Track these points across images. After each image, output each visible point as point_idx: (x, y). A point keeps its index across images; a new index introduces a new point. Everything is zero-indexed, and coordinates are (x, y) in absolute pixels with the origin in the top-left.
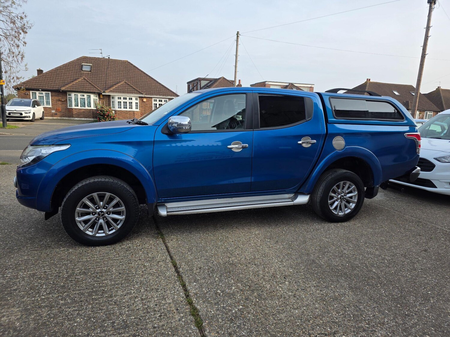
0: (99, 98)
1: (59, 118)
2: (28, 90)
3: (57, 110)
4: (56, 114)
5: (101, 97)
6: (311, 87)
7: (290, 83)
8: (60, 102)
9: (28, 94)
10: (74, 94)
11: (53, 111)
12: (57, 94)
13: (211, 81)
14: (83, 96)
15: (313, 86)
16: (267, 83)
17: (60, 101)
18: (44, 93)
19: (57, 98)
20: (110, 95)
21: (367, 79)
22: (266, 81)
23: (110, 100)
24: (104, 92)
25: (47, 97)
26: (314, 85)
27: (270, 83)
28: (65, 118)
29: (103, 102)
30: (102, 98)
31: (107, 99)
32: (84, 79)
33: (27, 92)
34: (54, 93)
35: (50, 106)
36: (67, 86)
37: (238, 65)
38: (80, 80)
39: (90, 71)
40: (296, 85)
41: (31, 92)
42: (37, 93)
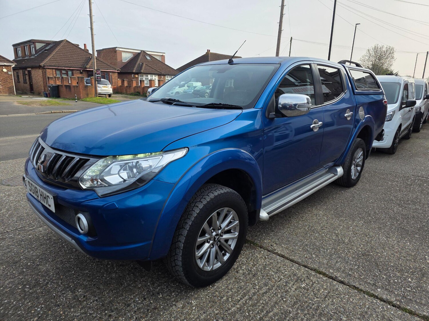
6: (162, 55)
7: (141, 51)
13: (49, 44)
15: (164, 55)
16: (117, 49)
21: (208, 50)
22: (117, 47)
26: (165, 53)
27: (121, 49)
37: (94, 27)
40: (148, 53)
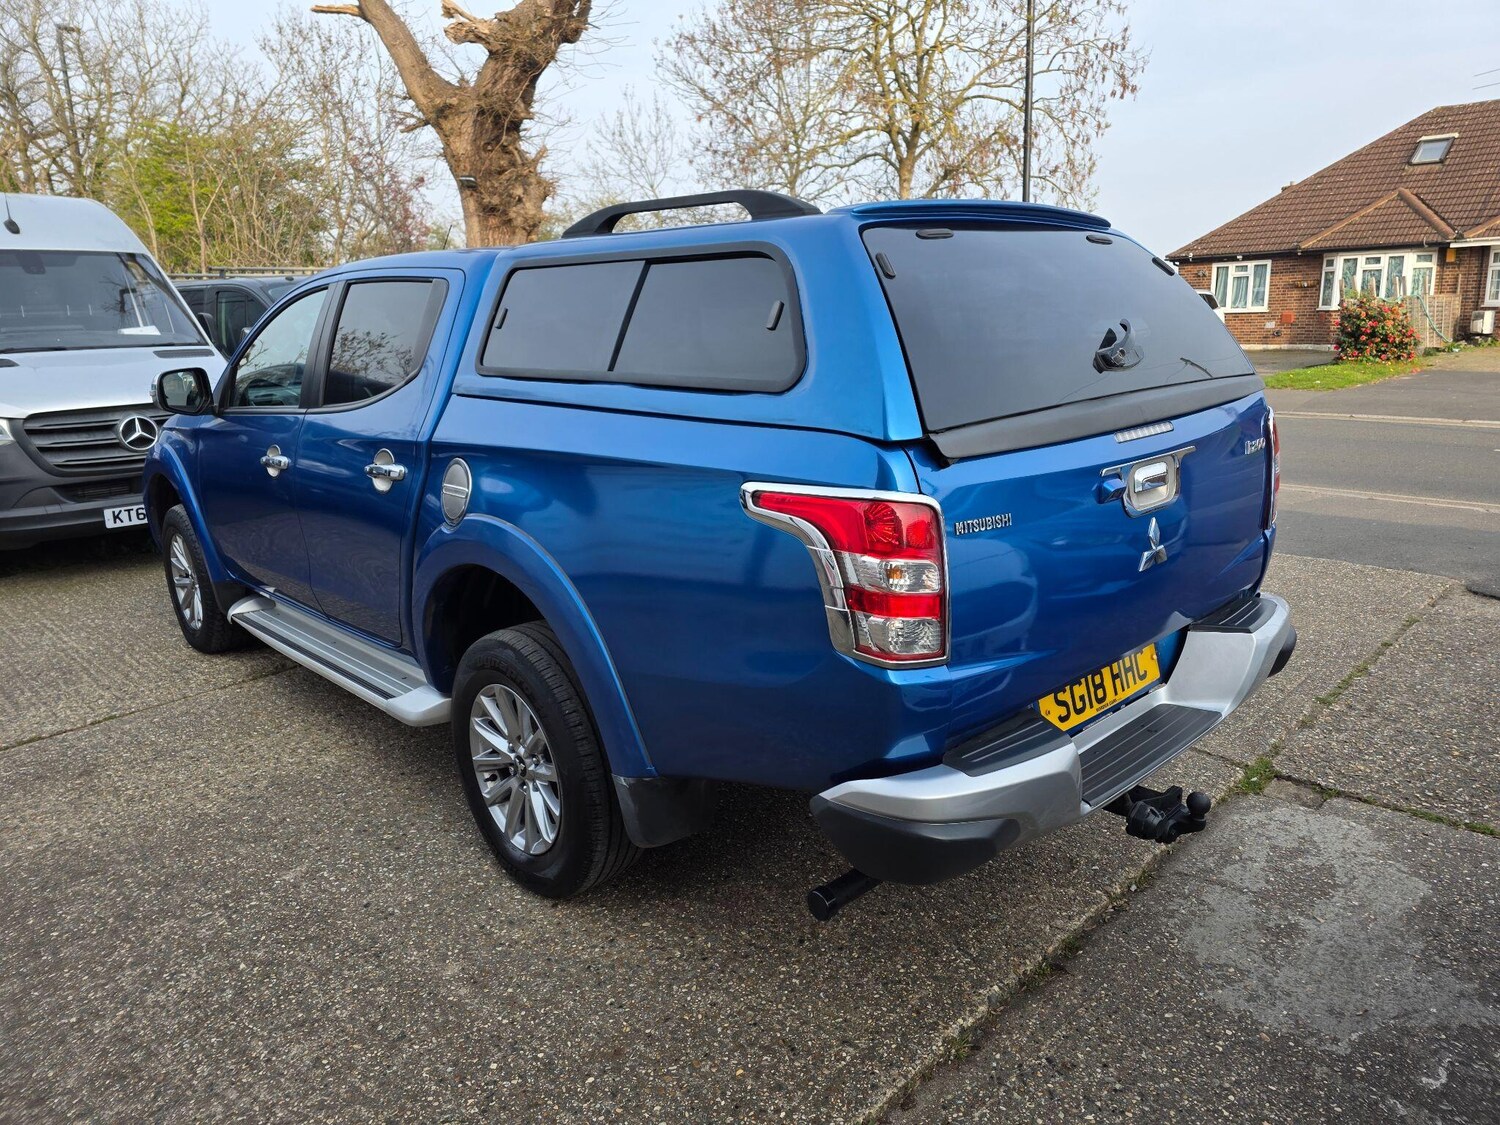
0: (1442, 263)
1: (1285, 346)
2: (1209, 260)
3: (1283, 320)
4: (1278, 334)
5: (1451, 258)
8: (1295, 293)
9: (1207, 273)
10: (1342, 258)
11: (1271, 325)
12: (1289, 263)
14: (1378, 260)
17: (1297, 287)
18: (1251, 265)
19: (1288, 279)
20: (1488, 247)
23: (1487, 266)
24: (1460, 237)
25: (1258, 280)
28: (1304, 346)
29: (1456, 278)
30: (1452, 263)
31: (1475, 262)
32: (1402, 197)
33: (1202, 269)
34: (1280, 263)
35: (1264, 309)
36: (1327, 233)
38: (1382, 203)
39: (1441, 162)
41: (1215, 266)
42: (1232, 266)
